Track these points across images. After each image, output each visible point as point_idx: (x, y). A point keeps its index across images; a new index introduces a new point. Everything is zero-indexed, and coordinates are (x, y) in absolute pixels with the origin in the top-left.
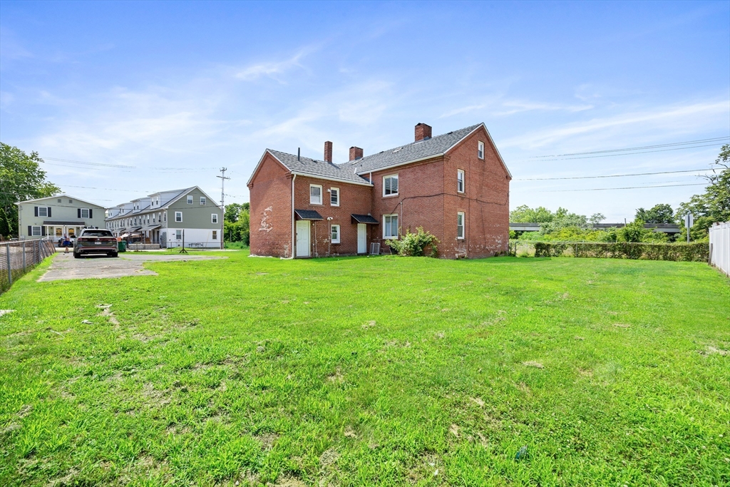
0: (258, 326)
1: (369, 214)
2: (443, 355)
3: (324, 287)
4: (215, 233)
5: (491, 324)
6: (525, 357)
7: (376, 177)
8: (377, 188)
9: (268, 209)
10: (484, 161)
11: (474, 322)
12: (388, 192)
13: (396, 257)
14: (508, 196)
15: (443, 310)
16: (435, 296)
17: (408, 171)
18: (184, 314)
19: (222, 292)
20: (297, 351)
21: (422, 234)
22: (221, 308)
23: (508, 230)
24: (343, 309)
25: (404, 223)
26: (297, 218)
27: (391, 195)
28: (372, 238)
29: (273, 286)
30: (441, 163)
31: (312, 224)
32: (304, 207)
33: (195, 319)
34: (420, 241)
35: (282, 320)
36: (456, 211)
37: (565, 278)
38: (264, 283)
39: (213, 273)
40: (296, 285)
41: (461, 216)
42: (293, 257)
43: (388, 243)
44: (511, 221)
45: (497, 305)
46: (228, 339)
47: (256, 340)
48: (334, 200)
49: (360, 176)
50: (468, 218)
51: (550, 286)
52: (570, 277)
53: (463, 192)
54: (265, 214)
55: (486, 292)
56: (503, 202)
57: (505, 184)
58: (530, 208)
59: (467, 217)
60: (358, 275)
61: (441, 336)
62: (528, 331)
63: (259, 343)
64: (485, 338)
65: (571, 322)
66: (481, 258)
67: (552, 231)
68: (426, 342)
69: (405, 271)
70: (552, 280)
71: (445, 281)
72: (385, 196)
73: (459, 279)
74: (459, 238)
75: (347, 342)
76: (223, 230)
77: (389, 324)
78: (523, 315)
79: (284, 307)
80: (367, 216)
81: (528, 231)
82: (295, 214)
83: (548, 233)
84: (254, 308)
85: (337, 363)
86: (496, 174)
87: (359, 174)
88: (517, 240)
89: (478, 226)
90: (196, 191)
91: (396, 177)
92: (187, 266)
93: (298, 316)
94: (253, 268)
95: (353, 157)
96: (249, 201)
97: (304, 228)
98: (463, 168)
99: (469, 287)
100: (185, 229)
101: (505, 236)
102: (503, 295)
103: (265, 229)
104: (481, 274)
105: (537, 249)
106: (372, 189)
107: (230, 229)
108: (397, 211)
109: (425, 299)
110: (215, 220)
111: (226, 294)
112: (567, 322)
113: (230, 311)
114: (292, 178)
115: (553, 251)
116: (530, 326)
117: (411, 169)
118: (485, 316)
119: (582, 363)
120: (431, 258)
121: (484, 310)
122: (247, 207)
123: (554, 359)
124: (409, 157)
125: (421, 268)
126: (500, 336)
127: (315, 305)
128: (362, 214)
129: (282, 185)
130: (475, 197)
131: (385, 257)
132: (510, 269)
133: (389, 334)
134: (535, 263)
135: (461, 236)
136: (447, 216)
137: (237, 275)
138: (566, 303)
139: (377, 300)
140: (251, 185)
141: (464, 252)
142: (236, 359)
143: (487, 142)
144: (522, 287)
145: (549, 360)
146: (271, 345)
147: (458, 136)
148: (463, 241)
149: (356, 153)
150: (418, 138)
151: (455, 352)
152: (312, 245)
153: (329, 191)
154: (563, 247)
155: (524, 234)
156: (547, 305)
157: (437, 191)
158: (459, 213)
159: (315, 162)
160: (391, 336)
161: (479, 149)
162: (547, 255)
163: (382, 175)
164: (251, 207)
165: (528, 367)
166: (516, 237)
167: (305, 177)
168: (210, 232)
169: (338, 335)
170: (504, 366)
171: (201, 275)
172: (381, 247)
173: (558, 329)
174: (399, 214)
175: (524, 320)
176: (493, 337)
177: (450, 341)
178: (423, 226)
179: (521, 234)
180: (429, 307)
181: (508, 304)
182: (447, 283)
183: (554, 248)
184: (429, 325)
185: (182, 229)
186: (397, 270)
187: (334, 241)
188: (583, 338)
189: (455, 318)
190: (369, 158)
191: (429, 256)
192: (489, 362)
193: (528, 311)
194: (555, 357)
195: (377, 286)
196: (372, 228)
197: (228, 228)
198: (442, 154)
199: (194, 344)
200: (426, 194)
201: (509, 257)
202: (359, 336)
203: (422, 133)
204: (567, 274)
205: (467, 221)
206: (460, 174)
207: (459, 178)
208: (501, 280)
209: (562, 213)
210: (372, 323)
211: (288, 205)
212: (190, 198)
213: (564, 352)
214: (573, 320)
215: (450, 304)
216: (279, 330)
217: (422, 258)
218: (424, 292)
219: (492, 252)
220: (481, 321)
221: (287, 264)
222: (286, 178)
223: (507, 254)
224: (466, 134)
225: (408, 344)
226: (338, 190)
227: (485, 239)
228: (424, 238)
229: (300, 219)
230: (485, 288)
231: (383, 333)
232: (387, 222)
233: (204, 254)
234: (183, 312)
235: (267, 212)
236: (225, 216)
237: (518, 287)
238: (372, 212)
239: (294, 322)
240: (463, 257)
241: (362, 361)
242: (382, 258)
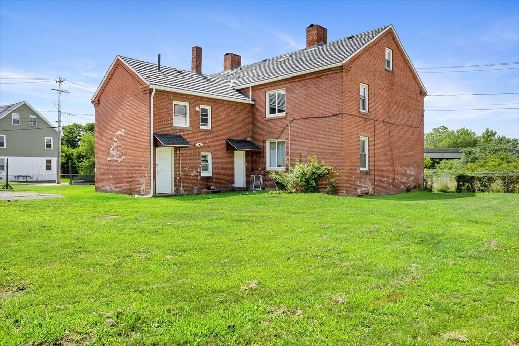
0: (106, 291)
1: (249, 139)
2: (342, 326)
3: (192, 234)
4: (49, 162)
5: (402, 283)
6: (445, 327)
7: (258, 92)
8: (259, 106)
9: (119, 133)
10: (393, 72)
11: (381, 281)
12: (273, 111)
13: (284, 194)
14: (422, 115)
15: (343, 265)
16: (332, 245)
17: (297, 85)
18: (8, 274)
19: (59, 243)
20: (157, 325)
21: (316, 165)
22: (57, 266)
23: (423, 159)
24: (216, 265)
25: (293, 150)
26: (156, 144)
27: (277, 115)
28: (253, 170)
29: (125, 234)
30: (339, 75)
31: (175, 152)
32: (166, 130)
33: (23, 282)
34: (313, 173)
35: (137, 281)
36: (358, 135)
37: (493, 221)
38: (115, 231)
39: (46, 217)
40: (156, 232)
41: (364, 142)
42: (151, 195)
43: (273, 176)
44: (426, 146)
45: (410, 257)
46: (66, 308)
47: (104, 310)
48: (205, 121)
49: (238, 90)
50: (373, 145)
51: (475, 231)
52: (499, 218)
53: (366, 111)
54: (115, 139)
55: (396, 240)
56: (416, 124)
57: (419, 101)
58: (450, 129)
59: (372, 142)
60: (235, 218)
61: (341, 301)
62: (448, 292)
63: (107, 315)
64: (396, 302)
65: (501, 279)
66: (388, 194)
67: (477, 159)
68: (321, 309)
69: (294, 213)
70: (477, 222)
71: (345, 226)
72: (268, 116)
73: (362, 223)
74: (362, 169)
75: (221, 311)
76: (60, 158)
77: (275, 285)
78: (441, 271)
79: (141, 263)
80: (247, 142)
81: (447, 159)
82: (155, 139)
83: (472, 162)
84: (102, 265)
85: (209, 340)
86: (407, 89)
87: (237, 88)
88: (434, 171)
89: (385, 154)
90: (25, 108)
91: (283, 92)
92: (11, 208)
93: (158, 275)
94: (99, 209)
95: (228, 66)
96: (94, 121)
97: (166, 157)
98: (366, 81)
99: (375, 234)
100: (10, 158)
101: (418, 166)
102: (417, 243)
103: (115, 158)
104: (389, 215)
105: (458, 182)
106: (252, 107)
107: (69, 157)
108: (284, 135)
109: (319, 250)
110: (49, 146)
111: (65, 246)
112: (495, 279)
113: (70, 270)
114: (150, 93)
115: (478, 184)
116: (450, 285)
117: (302, 83)
118: (396, 272)
119: (515, 334)
120: (326, 195)
121: (392, 264)
122: (91, 128)
123: (480, 330)
124: (300, 67)
125: (315, 208)
126: (414, 299)
127: (181, 260)
128: (240, 139)
129: (136, 103)
130: (381, 118)
131: (268, 195)
132: (425, 208)
133: (275, 299)
134: (456, 201)
135: (364, 166)
136: (347, 142)
137: (79, 220)
138: (494, 254)
139: (259, 252)
140: (97, 102)
141: (368, 186)
142: (78, 338)
143: (397, 49)
144: (440, 232)
145: (474, 331)
146: (124, 317)
147: (360, 42)
148: (367, 173)
149: (232, 61)
150: (310, 43)
151: (358, 321)
152: (175, 179)
153: (198, 109)
154: (491, 180)
155: (443, 163)
156: (471, 257)
157: (335, 110)
158: (362, 138)
159: (179, 72)
160: (278, 301)
161: (387, 57)
162: (471, 191)
163: (265, 90)
164: (96, 129)
165: (448, 340)
166: (432, 167)
167: (167, 92)
168: (42, 161)
169: (210, 301)
170: (419, 339)
171: (31, 220)
172: (265, 180)
173: (484, 289)
174: (287, 139)
175: (443, 277)
176: (405, 300)
177: (352, 307)
178: (318, 154)
179: (438, 163)
180: (325, 261)
181: (423, 256)
182: (347, 229)
183: (480, 181)
184: (325, 285)
185: (5, 158)
186: (284, 211)
187: (204, 174)
188: (515, 301)
189: (358, 275)
190: (248, 67)
191: (324, 192)
192: (400, 334)
193: (448, 265)
194: (481, 327)
195: (259, 233)
196: (252, 157)
197: (66, 155)
198: (340, 64)
199: (22, 317)
200: (320, 113)
201: (424, 193)
202: (237, 301)
203: (315, 37)
204: (496, 215)
205: (372, 147)
206: (363, 89)
207: (362, 93)
208: (415, 223)
209: (489, 135)
210: (254, 285)
211: (146, 127)
212: (16, 116)
213: (493, 320)
214: (503, 276)
215: (352, 256)
216: (134, 295)
217: (316, 195)
218: (319, 241)
219: (403, 186)
220: (390, 279)
221: (144, 203)
222: (142, 93)
223: (421, 189)
224: (370, 39)
225: (299, 312)
226: (209, 108)
227: (394, 170)
228: (318, 169)
229: (160, 146)
230: (395, 235)
231: (266, 297)
232: (272, 149)
233: (35, 190)
234: (6, 272)
235: (117, 137)
236: (62, 140)
237: (435, 232)
238: (253, 135)
239: (154, 284)
240: (367, 193)
241: (241, 336)
242: (266, 195)
